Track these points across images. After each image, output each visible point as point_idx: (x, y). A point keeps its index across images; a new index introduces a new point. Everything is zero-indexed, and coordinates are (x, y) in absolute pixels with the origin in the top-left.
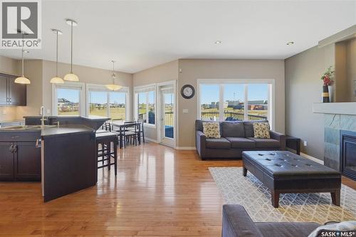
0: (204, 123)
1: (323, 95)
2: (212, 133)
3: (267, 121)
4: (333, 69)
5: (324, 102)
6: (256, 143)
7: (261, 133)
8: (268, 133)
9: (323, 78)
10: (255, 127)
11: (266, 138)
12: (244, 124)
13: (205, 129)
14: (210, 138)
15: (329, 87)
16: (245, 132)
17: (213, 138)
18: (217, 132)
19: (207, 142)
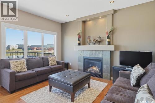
0: (10, 61)
1: (78, 42)
2: (20, 68)
3: (55, 56)
4: (81, 32)
5: (78, 45)
6: (52, 69)
7: (53, 63)
8: (56, 62)
9: (78, 35)
10: (50, 59)
11: (55, 65)
12: (43, 58)
13: (12, 66)
14: (18, 72)
15: (80, 39)
16: (43, 63)
17: (21, 72)
18: (24, 67)
19: (16, 77)
